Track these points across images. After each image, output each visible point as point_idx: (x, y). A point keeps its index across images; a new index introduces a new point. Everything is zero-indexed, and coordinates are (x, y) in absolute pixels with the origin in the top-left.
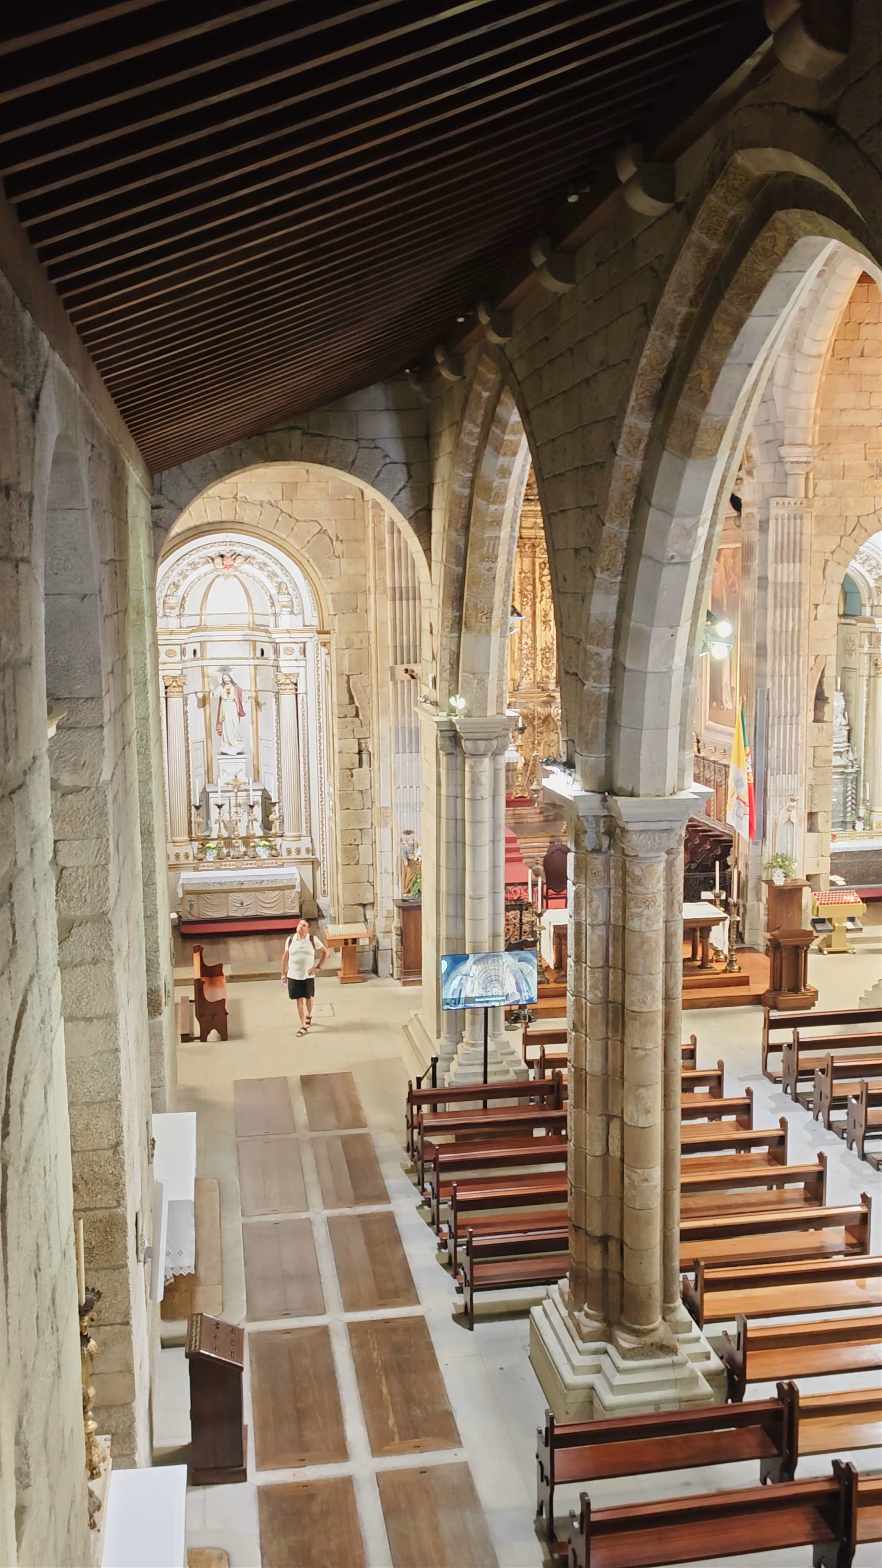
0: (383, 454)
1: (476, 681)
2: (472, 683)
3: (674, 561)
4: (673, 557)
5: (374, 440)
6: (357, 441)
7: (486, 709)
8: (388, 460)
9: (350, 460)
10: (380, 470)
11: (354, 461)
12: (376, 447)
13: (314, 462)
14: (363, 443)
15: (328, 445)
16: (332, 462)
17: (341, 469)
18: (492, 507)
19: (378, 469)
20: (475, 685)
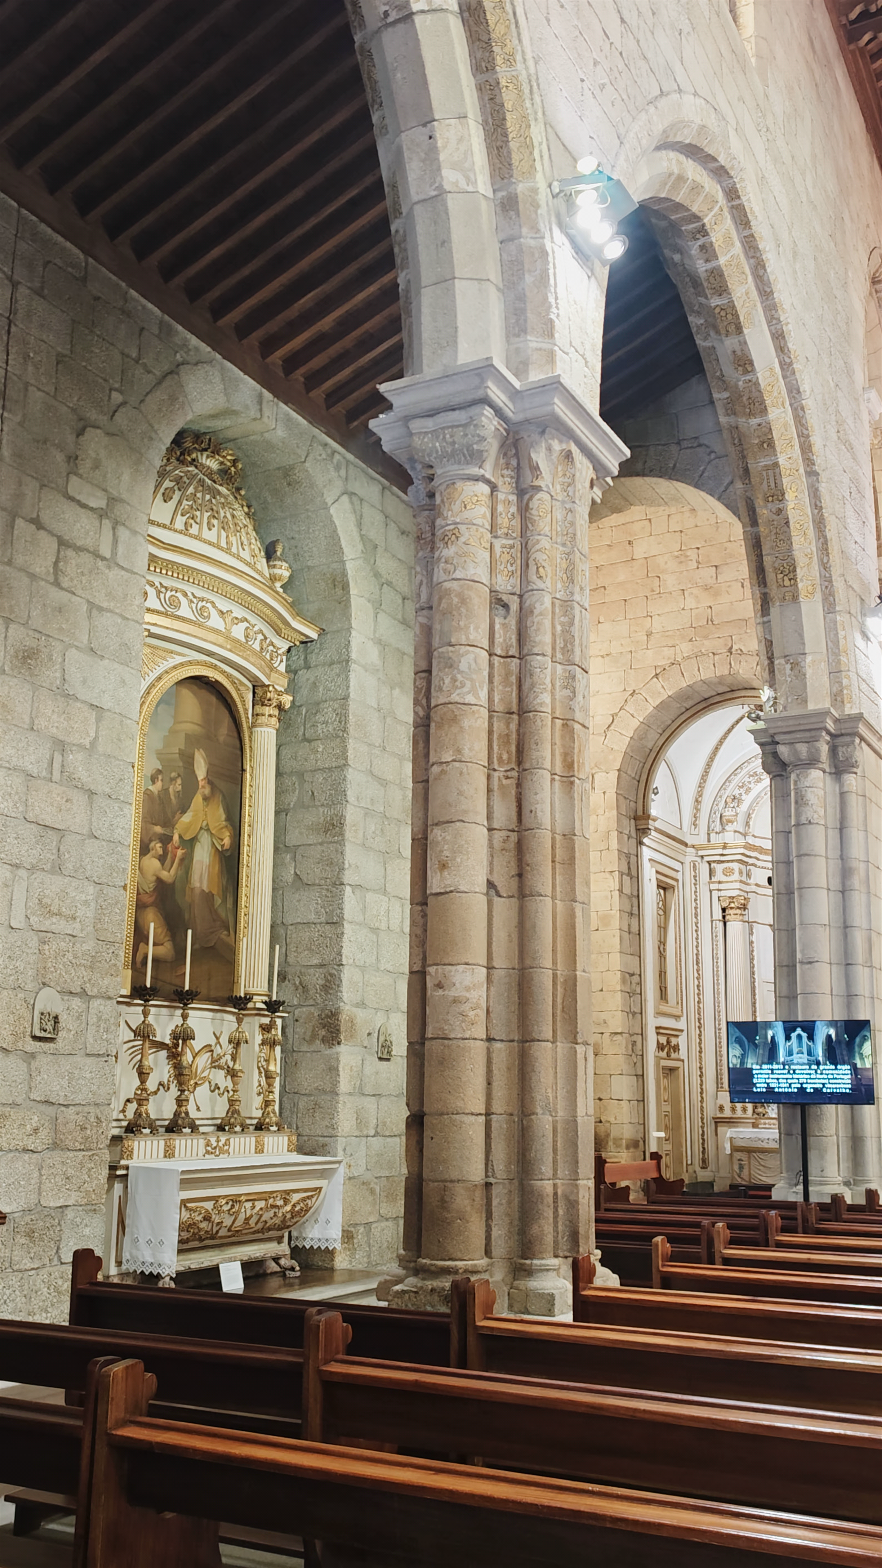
0: (708, 450)
1: (788, 666)
2: (784, 669)
3: (390, 19)
4: (386, 14)
5: (696, 438)
6: (678, 443)
7: (806, 702)
8: (713, 456)
9: (671, 465)
10: (705, 469)
11: (675, 465)
12: (700, 445)
13: (631, 476)
14: (685, 444)
15: (647, 455)
16: (651, 471)
17: (661, 477)
18: (754, 421)
19: (702, 468)
20: (788, 672)
